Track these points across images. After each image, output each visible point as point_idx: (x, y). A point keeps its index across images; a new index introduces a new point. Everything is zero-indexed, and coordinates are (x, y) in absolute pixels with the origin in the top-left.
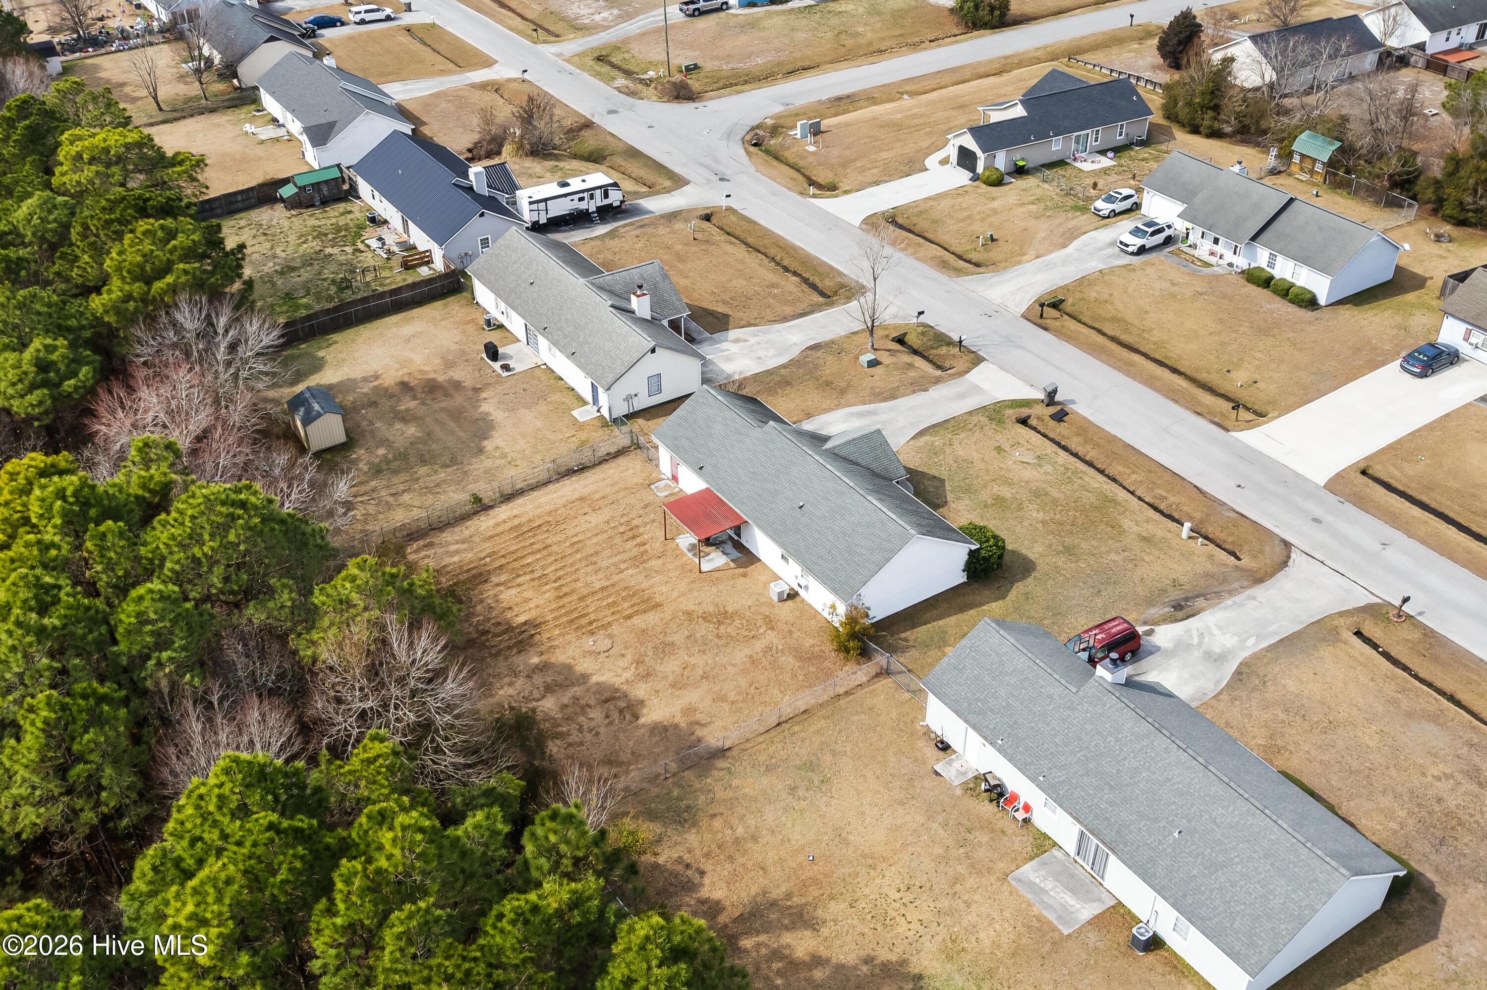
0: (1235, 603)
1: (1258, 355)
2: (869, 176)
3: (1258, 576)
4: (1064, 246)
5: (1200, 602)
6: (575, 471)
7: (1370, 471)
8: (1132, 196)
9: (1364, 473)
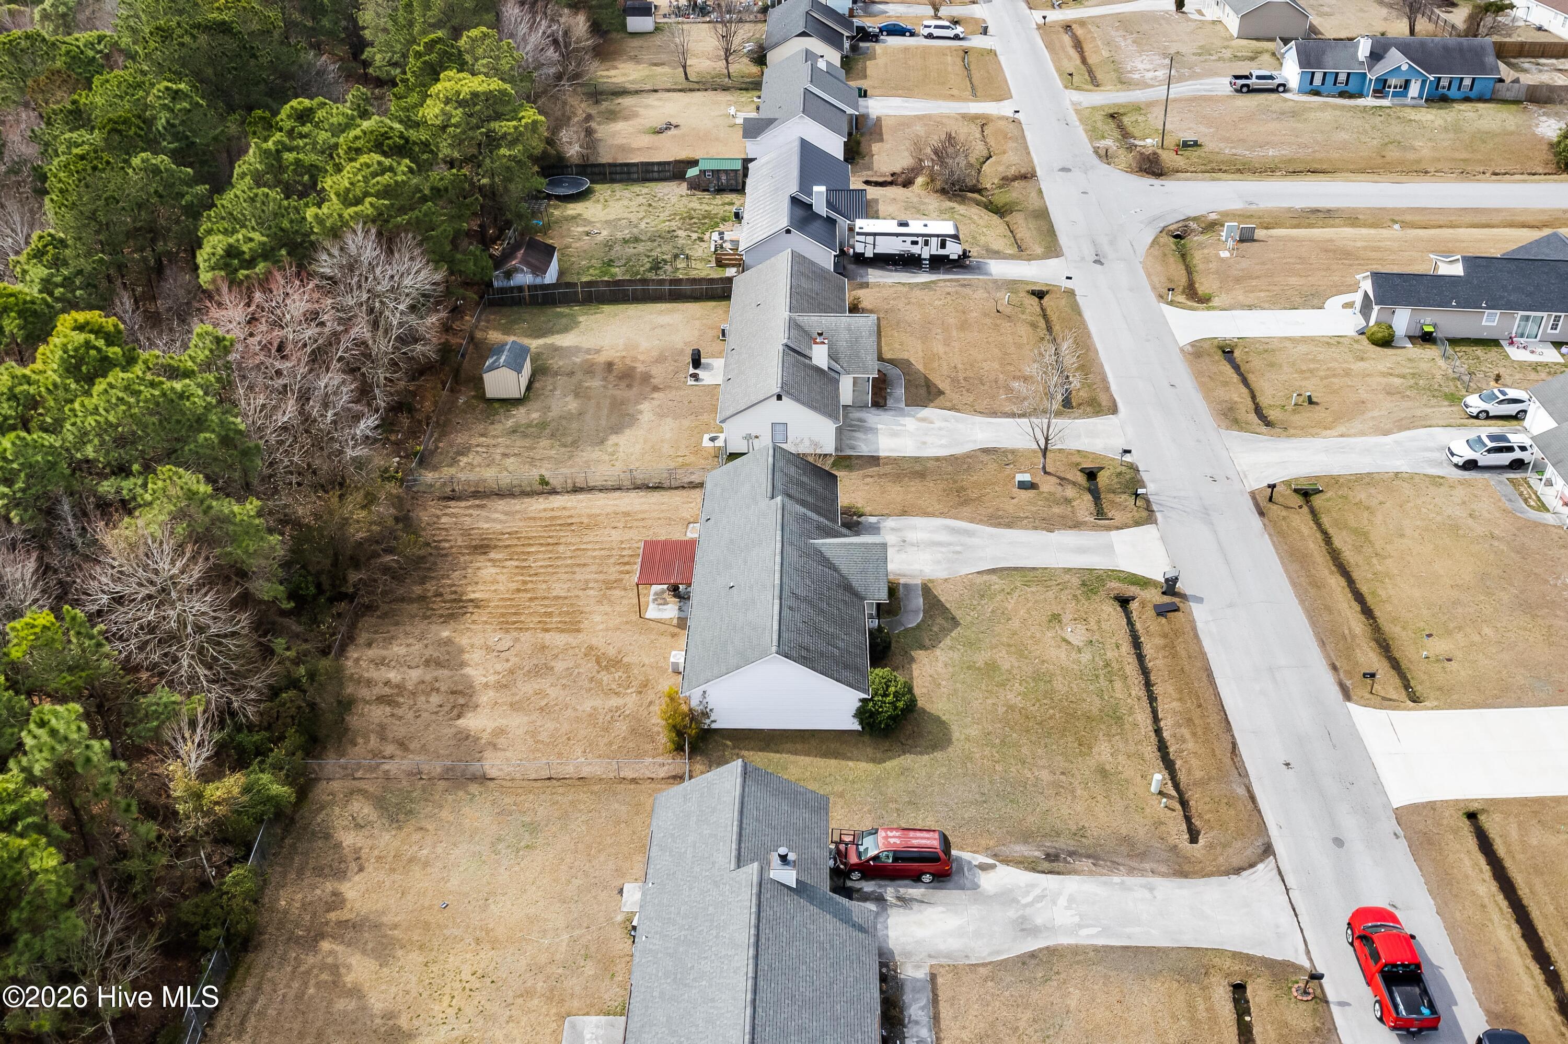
0: (1123, 883)
1: (1487, 630)
2: (1251, 298)
3: (1186, 868)
4: (1386, 433)
5: (1086, 864)
6: (649, 488)
7: (1482, 818)
8: (1522, 401)
9: (1472, 816)
